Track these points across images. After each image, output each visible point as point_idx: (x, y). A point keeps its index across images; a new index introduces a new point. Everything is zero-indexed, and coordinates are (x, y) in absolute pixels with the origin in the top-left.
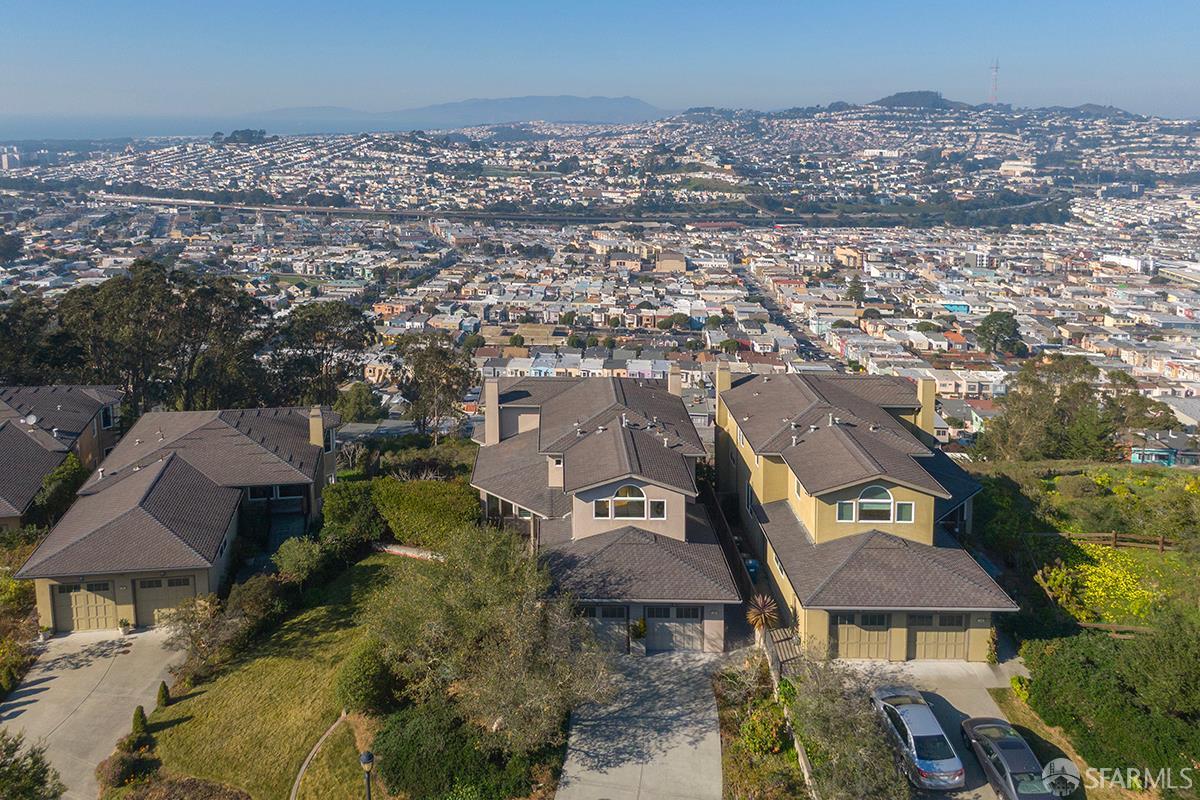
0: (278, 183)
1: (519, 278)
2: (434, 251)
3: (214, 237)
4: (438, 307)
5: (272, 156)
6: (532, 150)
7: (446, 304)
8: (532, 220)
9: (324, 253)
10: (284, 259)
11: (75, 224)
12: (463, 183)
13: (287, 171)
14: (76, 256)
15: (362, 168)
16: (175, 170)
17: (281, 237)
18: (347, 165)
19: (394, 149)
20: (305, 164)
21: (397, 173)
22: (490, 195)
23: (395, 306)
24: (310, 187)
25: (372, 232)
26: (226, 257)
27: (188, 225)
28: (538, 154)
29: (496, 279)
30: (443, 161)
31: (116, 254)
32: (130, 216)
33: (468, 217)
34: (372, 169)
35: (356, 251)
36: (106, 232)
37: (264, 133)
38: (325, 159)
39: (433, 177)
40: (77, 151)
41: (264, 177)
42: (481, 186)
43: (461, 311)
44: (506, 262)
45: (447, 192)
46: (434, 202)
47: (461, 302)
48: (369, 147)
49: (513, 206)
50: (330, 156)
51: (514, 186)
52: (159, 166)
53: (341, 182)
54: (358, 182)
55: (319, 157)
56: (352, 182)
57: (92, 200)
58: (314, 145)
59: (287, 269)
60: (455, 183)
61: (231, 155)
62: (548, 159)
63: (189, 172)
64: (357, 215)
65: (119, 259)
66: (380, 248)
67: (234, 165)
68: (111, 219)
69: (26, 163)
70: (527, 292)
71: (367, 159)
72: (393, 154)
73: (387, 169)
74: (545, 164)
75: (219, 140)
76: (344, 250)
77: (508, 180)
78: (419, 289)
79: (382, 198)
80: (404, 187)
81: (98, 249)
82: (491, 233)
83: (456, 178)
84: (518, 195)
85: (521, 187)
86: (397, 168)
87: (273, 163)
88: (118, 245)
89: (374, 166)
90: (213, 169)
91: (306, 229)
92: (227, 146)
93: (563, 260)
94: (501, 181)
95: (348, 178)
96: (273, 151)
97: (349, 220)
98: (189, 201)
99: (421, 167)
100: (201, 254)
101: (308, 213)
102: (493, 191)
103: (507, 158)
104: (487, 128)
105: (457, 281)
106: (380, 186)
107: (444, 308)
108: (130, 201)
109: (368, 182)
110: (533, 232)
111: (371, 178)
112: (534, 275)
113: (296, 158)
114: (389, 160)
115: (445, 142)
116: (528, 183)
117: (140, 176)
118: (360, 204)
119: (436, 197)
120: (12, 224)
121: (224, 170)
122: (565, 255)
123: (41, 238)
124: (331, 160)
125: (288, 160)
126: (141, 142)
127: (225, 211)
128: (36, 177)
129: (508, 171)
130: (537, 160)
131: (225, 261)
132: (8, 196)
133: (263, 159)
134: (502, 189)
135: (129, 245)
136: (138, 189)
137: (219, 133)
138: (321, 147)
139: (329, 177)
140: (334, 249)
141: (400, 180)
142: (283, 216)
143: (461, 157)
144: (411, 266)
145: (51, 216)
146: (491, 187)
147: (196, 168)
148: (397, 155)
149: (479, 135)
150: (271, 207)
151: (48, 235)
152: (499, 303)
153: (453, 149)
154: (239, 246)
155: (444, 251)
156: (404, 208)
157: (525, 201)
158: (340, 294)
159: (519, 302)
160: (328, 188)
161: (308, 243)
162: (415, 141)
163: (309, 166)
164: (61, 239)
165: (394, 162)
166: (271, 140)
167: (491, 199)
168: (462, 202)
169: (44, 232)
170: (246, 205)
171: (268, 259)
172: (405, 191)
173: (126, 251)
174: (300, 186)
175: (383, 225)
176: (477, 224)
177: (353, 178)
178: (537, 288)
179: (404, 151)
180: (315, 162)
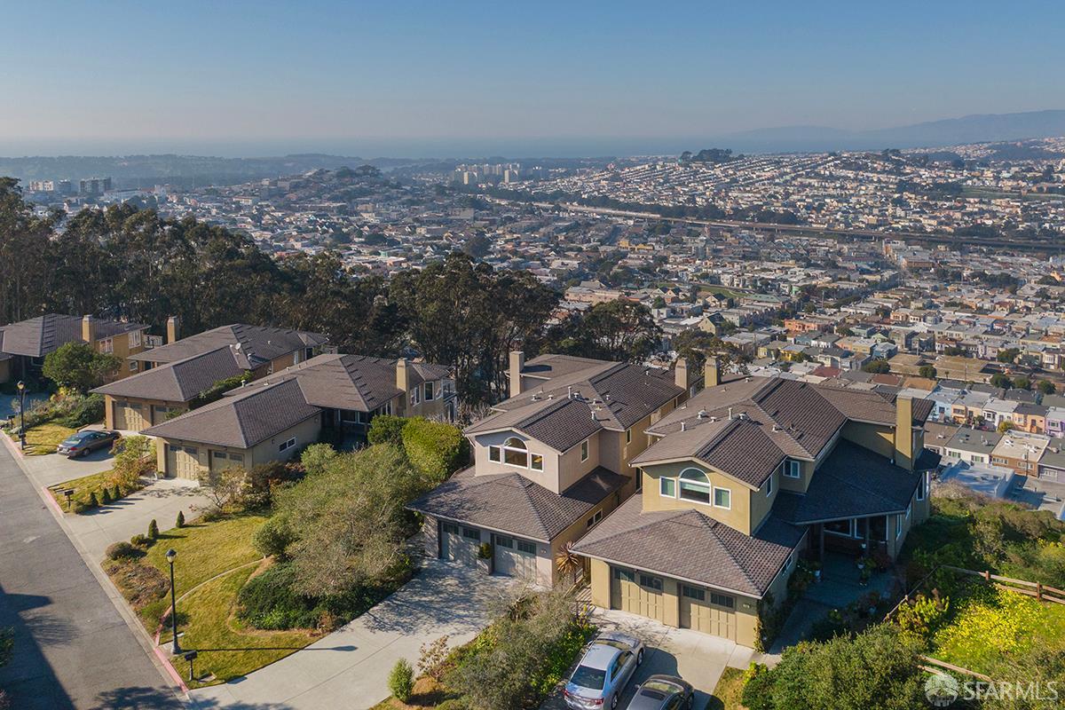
0: (736, 200)
1: (965, 307)
2: (877, 272)
3: (657, 248)
4: (853, 329)
5: (735, 174)
6: (1031, 170)
7: (864, 327)
8: (1013, 247)
9: (756, 268)
10: (715, 271)
11: (542, 230)
12: (936, 205)
13: (748, 189)
14: (532, 257)
15: (825, 187)
16: (643, 186)
17: (720, 250)
18: (810, 183)
19: (864, 168)
20: (766, 182)
21: (862, 192)
22: (966, 218)
23: (807, 324)
24: (765, 204)
25: (815, 250)
26: (661, 265)
27: (638, 236)
28: (1038, 175)
29: (937, 306)
30: (917, 180)
31: (568, 257)
32: (591, 225)
33: (929, 241)
34: (835, 188)
35: (789, 268)
36: (565, 238)
37: (731, 152)
38: (788, 178)
39: (902, 197)
40: (566, 168)
41: (723, 194)
42: (957, 208)
43: (879, 336)
44: (959, 290)
45: (914, 213)
46: (897, 223)
47: (884, 327)
48: (836, 165)
49: (992, 231)
50: (793, 175)
51: (999, 209)
52: (629, 182)
53: (799, 201)
54: (817, 201)
55: (782, 175)
56: (811, 200)
57: (566, 210)
58: (778, 164)
59: (715, 280)
60: (926, 205)
61: (696, 173)
62: (1051, 179)
63: (655, 188)
64: (806, 233)
65: (566, 262)
66: (817, 266)
67: (698, 182)
68: (575, 227)
69: (523, 178)
70: (970, 323)
71: (832, 178)
72: (861, 173)
73: (852, 189)
74: (1045, 185)
75: (686, 159)
76: (776, 266)
77: (993, 202)
78: (842, 309)
79: (838, 217)
80: (866, 207)
81: (553, 252)
82: (953, 258)
83: (928, 199)
84: (1002, 218)
85: (1007, 210)
86: (863, 188)
87: (736, 181)
88: (571, 249)
89: (838, 185)
90: (677, 185)
91: (747, 244)
92: (693, 165)
93: (1033, 292)
94: (984, 203)
95: (807, 197)
96: (736, 169)
97: (795, 238)
98: (646, 215)
99: (890, 186)
100: (638, 262)
101: (756, 229)
102: (970, 214)
103: (997, 178)
104: (986, 145)
105: (890, 305)
106: (840, 205)
107: (861, 331)
108: (594, 212)
109: (827, 200)
110: (1009, 259)
111: (831, 196)
112: (987, 306)
113: (758, 176)
114: (856, 179)
115: (924, 161)
116: (1018, 206)
117: (611, 191)
118: (812, 222)
119: (900, 217)
120: (493, 228)
121: (687, 186)
122: (1038, 287)
123: (511, 240)
124: (793, 179)
125: (750, 179)
126: (623, 161)
127: (677, 224)
128: (528, 189)
129: (997, 193)
130: (1035, 181)
131: (657, 270)
132: (499, 205)
133: (726, 176)
134: (982, 212)
135: (580, 250)
136: (604, 201)
137: (687, 153)
138: (785, 166)
139: (787, 195)
140: (767, 265)
141: (863, 200)
142: (730, 230)
143: (940, 177)
144: (841, 286)
145: (525, 223)
146: (969, 209)
147: (662, 184)
148: (865, 174)
149: (975, 153)
150: (720, 222)
151: (518, 238)
152: (929, 332)
153: (931, 168)
154: (676, 256)
155: (887, 274)
156: (860, 228)
157: (1008, 226)
158: (755, 307)
159: (954, 333)
160: (784, 205)
161: (745, 258)
162: (889, 160)
163: (770, 184)
164: (527, 242)
165: (861, 181)
166: (737, 159)
167: (966, 222)
168: (929, 224)
169: (515, 236)
170: (698, 219)
171: (698, 270)
172: (867, 211)
173: (576, 255)
174: (755, 203)
175: (830, 244)
176: (942, 248)
177: (813, 197)
178: (985, 320)
179: (874, 170)
180: (777, 181)
